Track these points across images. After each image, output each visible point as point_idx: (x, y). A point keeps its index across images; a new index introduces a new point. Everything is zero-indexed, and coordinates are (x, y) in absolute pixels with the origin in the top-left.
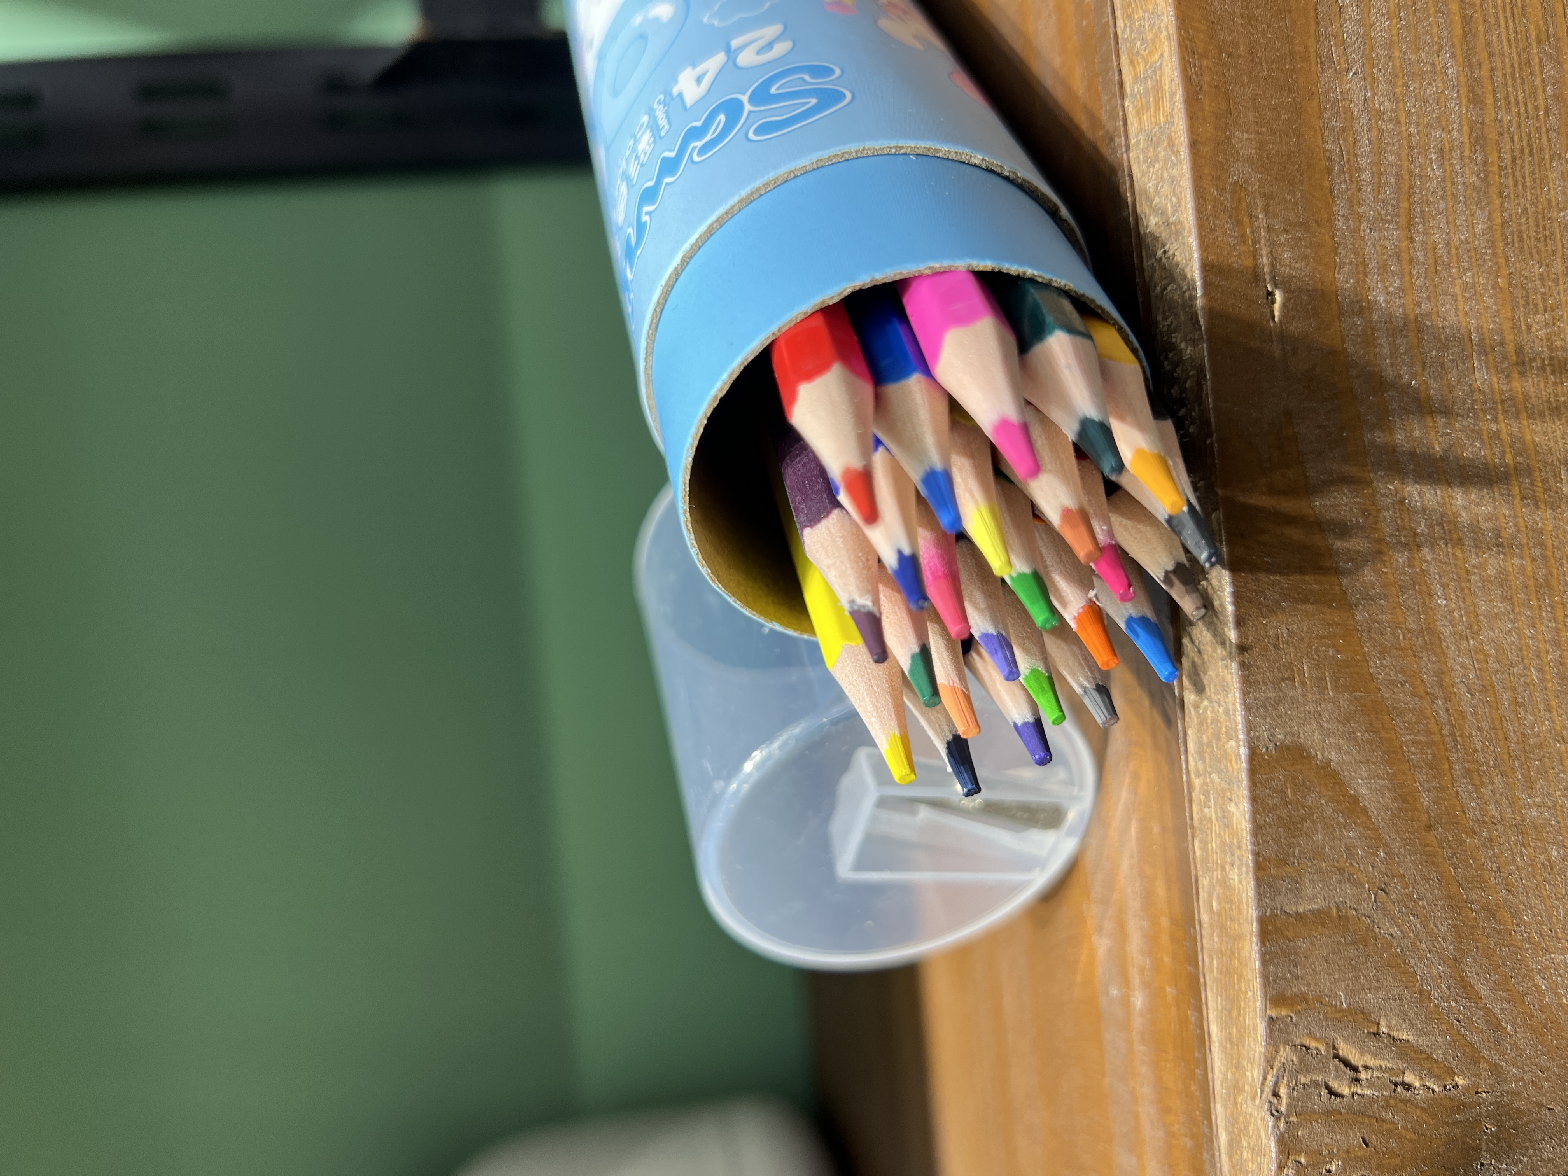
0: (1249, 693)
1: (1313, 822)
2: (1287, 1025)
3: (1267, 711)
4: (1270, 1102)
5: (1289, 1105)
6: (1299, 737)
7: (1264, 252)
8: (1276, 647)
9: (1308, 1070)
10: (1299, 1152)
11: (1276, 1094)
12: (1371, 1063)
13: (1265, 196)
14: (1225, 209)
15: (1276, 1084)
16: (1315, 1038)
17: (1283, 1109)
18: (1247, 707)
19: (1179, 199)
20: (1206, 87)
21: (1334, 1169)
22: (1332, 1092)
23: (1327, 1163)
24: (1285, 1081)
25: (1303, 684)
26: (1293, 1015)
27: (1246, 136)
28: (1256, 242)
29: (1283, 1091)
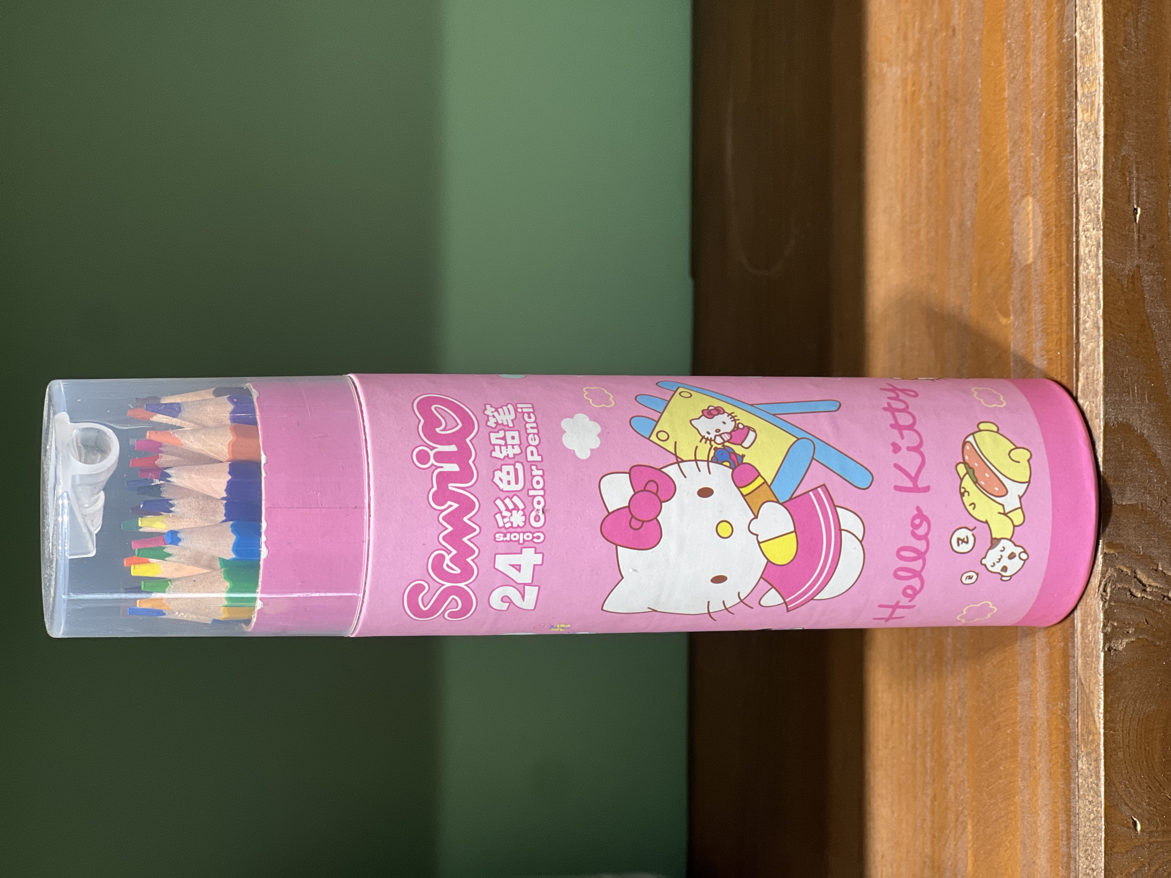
0: (1107, 397)
1: (1133, 462)
2: (1113, 558)
3: (1115, 406)
4: (1102, 594)
5: (1111, 596)
6: (1129, 421)
7: (1134, 189)
8: (1122, 376)
9: (1121, 581)
10: (1114, 620)
11: (1105, 591)
12: (1153, 584)
13: (1137, 163)
14: (1117, 168)
15: (1105, 585)
16: (1126, 566)
17: (1108, 598)
18: (1105, 403)
19: (1097, 160)
20: (1114, 110)
21: (1130, 632)
22: (1132, 594)
23: (1127, 628)
24: (1110, 585)
25: (1134, 396)
26: (1116, 554)
27: (1131, 134)
28: (1131, 184)
29: (1109, 590)
